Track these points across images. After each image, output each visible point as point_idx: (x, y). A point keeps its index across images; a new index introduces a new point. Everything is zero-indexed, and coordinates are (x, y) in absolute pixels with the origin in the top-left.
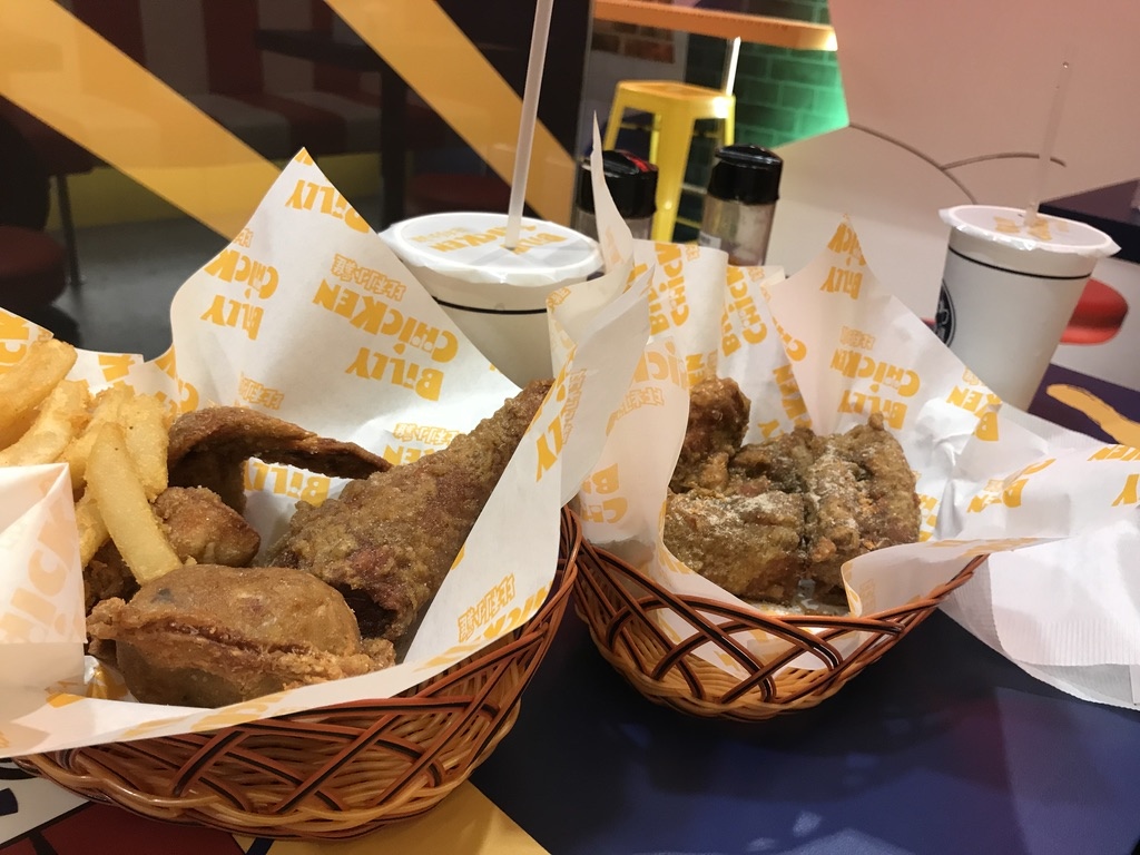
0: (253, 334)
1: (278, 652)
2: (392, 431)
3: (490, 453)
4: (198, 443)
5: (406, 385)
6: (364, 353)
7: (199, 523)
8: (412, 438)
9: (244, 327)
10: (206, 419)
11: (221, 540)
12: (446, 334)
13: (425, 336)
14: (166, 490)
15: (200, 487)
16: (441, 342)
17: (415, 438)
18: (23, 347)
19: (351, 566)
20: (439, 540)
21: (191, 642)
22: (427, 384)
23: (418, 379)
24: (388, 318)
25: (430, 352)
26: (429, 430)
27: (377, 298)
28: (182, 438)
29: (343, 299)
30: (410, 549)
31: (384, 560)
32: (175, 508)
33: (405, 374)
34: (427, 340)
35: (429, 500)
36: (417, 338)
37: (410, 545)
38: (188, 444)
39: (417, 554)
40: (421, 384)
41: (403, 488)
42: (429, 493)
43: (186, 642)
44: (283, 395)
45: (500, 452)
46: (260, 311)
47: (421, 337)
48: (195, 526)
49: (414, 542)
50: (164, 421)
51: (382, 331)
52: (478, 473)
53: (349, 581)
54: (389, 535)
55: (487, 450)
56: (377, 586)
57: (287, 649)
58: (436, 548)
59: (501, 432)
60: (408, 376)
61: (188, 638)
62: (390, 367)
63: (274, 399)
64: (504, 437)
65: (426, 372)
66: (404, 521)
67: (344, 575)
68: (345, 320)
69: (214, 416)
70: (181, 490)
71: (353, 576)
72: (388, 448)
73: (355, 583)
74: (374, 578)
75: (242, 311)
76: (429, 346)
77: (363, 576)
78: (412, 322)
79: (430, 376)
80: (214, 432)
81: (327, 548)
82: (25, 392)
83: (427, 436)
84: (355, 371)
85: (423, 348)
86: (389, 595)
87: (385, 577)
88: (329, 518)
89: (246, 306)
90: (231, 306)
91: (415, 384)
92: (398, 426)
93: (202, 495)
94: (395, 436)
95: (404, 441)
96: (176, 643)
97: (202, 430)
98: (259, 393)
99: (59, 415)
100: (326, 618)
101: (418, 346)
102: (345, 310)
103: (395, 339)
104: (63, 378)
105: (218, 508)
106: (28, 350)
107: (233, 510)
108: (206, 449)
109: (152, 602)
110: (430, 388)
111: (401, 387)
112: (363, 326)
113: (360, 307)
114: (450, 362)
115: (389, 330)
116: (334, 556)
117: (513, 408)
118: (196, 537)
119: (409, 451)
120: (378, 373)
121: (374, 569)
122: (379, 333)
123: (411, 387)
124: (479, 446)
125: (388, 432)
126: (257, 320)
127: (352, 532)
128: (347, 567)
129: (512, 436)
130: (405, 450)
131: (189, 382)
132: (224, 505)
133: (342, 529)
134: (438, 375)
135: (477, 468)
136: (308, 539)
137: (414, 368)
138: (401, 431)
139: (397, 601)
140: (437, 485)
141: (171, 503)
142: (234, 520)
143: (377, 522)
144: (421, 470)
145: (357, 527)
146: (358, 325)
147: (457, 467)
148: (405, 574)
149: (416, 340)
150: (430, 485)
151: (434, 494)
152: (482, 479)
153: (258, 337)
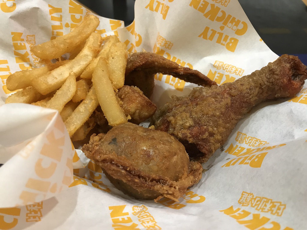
0: (164, 17)
1: (154, 182)
2: (213, 64)
3: (258, 89)
4: (137, 67)
5: (222, 44)
6: (207, 29)
7: (134, 102)
8: (221, 68)
9: (161, 13)
10: (141, 58)
11: (142, 109)
12: (243, 23)
13: (234, 23)
14: (123, 87)
15: (136, 87)
16: (241, 26)
17: (222, 69)
18: (81, 17)
19: (190, 133)
20: (228, 125)
21: (119, 171)
22: (231, 45)
23: (227, 42)
24: (220, 14)
25: (235, 30)
26: (229, 66)
27: (217, 5)
28: (131, 64)
29: (202, 4)
30: (215, 129)
31: (204, 133)
32: (126, 95)
33: (222, 40)
34: (234, 25)
35: (227, 107)
36: (231, 24)
37: (216, 127)
38: (134, 67)
39: (218, 132)
40: (228, 44)
41: (217, 99)
42: (227, 104)
43: (117, 171)
44: (173, 44)
45: (262, 89)
46: (168, 7)
47: (232, 24)
48: (132, 103)
49: (217, 126)
50: (126, 56)
51: (216, 20)
52: (251, 97)
53: (188, 139)
54: (207, 122)
55: (257, 87)
56: (199, 143)
57: (158, 181)
58: (226, 128)
59: (265, 79)
60: (224, 40)
61: (119, 170)
62: (217, 36)
63: (169, 45)
64: (266, 83)
65: (231, 39)
66: (215, 116)
67: (187, 137)
68: (201, 14)
69: (144, 57)
70: (129, 87)
71: (190, 138)
72: (210, 71)
73: (191, 141)
74: (199, 139)
75: (161, 6)
76: (235, 28)
77: (194, 138)
78: (230, 16)
79: (233, 41)
80: (143, 64)
81: (181, 123)
82: (79, 37)
83: (227, 69)
84: (202, 36)
85: (232, 29)
86: (204, 147)
87: (203, 140)
88: (184, 108)
89: (163, 4)
90: (157, 3)
91: (226, 44)
92: (216, 62)
93: (136, 91)
94: (214, 66)
95: (217, 69)
96: (114, 170)
97: (139, 63)
98: (164, 42)
99: (90, 47)
100: (177, 162)
101: (230, 28)
102: (202, 10)
103: (221, 24)
104: (94, 32)
105: (142, 97)
106: (83, 18)
107: (147, 98)
108: (140, 69)
109: (109, 144)
110: (232, 46)
111: (219, 45)
112: (209, 17)
113: (209, 8)
114: (243, 36)
115: (219, 19)
116: (183, 127)
117: (273, 69)
118: (132, 107)
119: (219, 73)
120: (211, 38)
121: (199, 136)
122: (215, 20)
123: (224, 45)
124: (253, 84)
125: (211, 64)
126: (167, 11)
127: (192, 118)
128: (188, 133)
129: (270, 82)
130: (217, 73)
131: (140, 34)
132: (144, 96)
133: (188, 115)
134: (236, 41)
135: (250, 95)
136: (174, 116)
137: (227, 37)
138: (217, 64)
139: (207, 150)
140: (231, 100)
141: (124, 92)
142: (147, 102)
143: (203, 115)
144: (225, 91)
145: (194, 115)
146: (207, 17)
147: (241, 93)
148: (212, 140)
149: (230, 25)
150: (228, 100)
151: (229, 104)
152: (252, 100)
153: (166, 18)
